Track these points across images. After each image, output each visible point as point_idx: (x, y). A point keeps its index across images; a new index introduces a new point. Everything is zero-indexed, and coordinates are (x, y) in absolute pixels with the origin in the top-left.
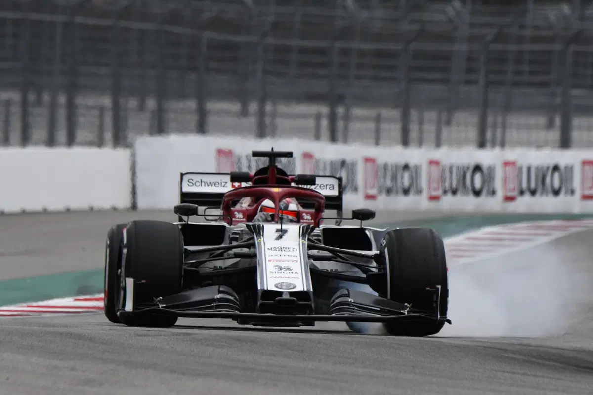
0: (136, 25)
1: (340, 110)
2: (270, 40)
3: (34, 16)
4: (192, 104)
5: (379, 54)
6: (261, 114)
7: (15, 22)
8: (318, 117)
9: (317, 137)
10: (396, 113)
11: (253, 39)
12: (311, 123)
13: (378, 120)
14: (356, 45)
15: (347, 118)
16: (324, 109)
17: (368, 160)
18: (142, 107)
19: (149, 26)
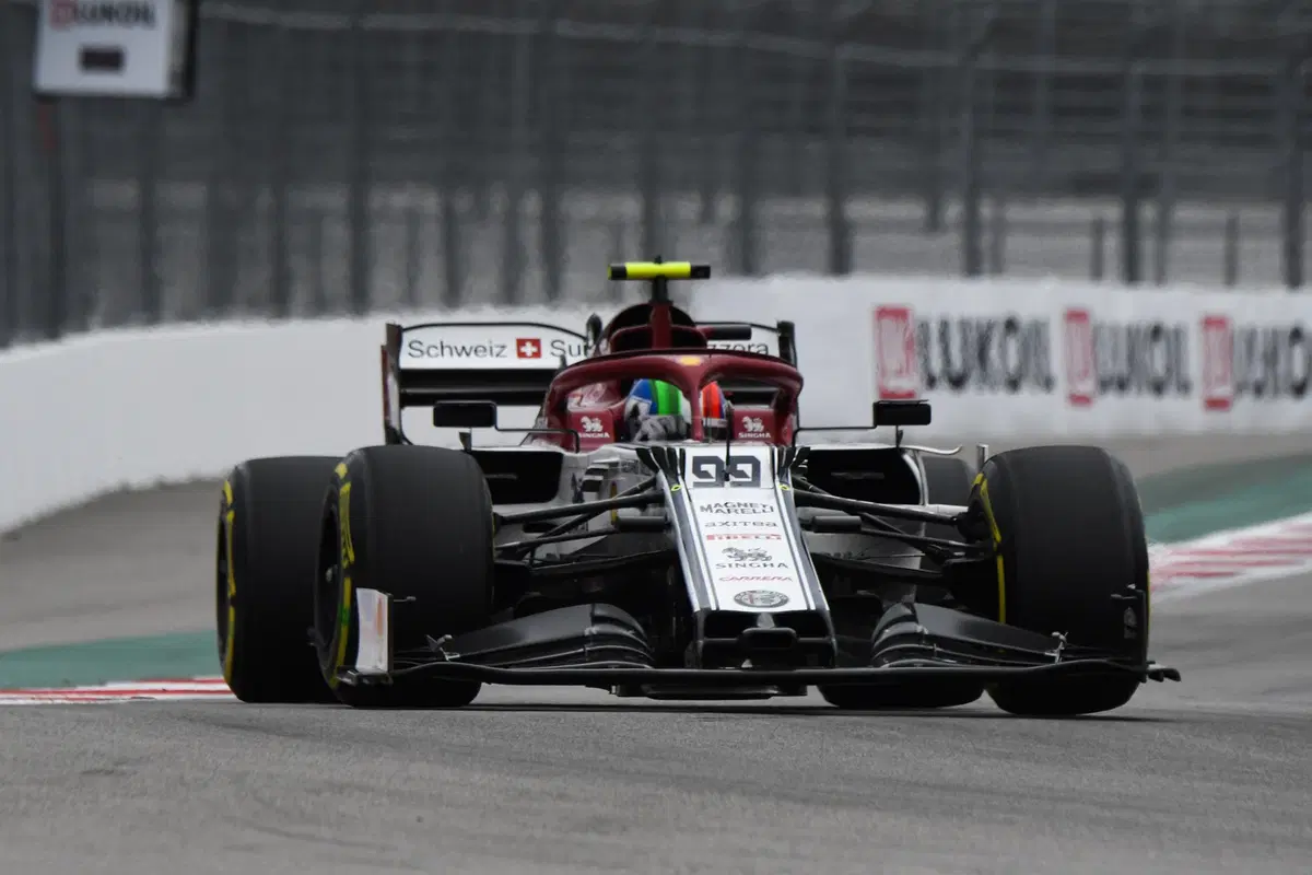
0: (690, 36)
1: (1148, 212)
2: (989, 61)
3: (468, 23)
4: (816, 208)
5: (1228, 85)
6: (971, 225)
7: (429, 39)
8: (1098, 229)
9: (1097, 272)
10: (1271, 215)
11: (950, 59)
12: (1083, 243)
13: (1232, 230)
14: (1177, 67)
15: (1164, 230)
16: (1112, 212)
17: (1212, 323)
18: (707, 216)
19: (721, 39)
